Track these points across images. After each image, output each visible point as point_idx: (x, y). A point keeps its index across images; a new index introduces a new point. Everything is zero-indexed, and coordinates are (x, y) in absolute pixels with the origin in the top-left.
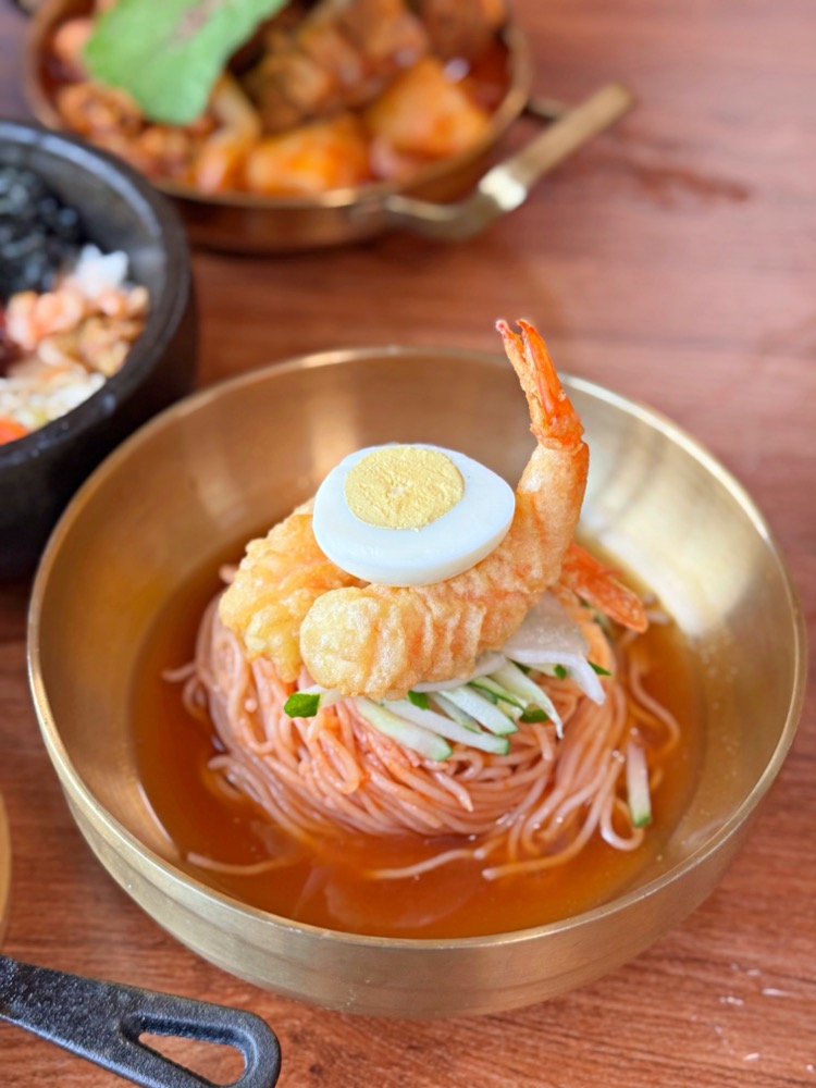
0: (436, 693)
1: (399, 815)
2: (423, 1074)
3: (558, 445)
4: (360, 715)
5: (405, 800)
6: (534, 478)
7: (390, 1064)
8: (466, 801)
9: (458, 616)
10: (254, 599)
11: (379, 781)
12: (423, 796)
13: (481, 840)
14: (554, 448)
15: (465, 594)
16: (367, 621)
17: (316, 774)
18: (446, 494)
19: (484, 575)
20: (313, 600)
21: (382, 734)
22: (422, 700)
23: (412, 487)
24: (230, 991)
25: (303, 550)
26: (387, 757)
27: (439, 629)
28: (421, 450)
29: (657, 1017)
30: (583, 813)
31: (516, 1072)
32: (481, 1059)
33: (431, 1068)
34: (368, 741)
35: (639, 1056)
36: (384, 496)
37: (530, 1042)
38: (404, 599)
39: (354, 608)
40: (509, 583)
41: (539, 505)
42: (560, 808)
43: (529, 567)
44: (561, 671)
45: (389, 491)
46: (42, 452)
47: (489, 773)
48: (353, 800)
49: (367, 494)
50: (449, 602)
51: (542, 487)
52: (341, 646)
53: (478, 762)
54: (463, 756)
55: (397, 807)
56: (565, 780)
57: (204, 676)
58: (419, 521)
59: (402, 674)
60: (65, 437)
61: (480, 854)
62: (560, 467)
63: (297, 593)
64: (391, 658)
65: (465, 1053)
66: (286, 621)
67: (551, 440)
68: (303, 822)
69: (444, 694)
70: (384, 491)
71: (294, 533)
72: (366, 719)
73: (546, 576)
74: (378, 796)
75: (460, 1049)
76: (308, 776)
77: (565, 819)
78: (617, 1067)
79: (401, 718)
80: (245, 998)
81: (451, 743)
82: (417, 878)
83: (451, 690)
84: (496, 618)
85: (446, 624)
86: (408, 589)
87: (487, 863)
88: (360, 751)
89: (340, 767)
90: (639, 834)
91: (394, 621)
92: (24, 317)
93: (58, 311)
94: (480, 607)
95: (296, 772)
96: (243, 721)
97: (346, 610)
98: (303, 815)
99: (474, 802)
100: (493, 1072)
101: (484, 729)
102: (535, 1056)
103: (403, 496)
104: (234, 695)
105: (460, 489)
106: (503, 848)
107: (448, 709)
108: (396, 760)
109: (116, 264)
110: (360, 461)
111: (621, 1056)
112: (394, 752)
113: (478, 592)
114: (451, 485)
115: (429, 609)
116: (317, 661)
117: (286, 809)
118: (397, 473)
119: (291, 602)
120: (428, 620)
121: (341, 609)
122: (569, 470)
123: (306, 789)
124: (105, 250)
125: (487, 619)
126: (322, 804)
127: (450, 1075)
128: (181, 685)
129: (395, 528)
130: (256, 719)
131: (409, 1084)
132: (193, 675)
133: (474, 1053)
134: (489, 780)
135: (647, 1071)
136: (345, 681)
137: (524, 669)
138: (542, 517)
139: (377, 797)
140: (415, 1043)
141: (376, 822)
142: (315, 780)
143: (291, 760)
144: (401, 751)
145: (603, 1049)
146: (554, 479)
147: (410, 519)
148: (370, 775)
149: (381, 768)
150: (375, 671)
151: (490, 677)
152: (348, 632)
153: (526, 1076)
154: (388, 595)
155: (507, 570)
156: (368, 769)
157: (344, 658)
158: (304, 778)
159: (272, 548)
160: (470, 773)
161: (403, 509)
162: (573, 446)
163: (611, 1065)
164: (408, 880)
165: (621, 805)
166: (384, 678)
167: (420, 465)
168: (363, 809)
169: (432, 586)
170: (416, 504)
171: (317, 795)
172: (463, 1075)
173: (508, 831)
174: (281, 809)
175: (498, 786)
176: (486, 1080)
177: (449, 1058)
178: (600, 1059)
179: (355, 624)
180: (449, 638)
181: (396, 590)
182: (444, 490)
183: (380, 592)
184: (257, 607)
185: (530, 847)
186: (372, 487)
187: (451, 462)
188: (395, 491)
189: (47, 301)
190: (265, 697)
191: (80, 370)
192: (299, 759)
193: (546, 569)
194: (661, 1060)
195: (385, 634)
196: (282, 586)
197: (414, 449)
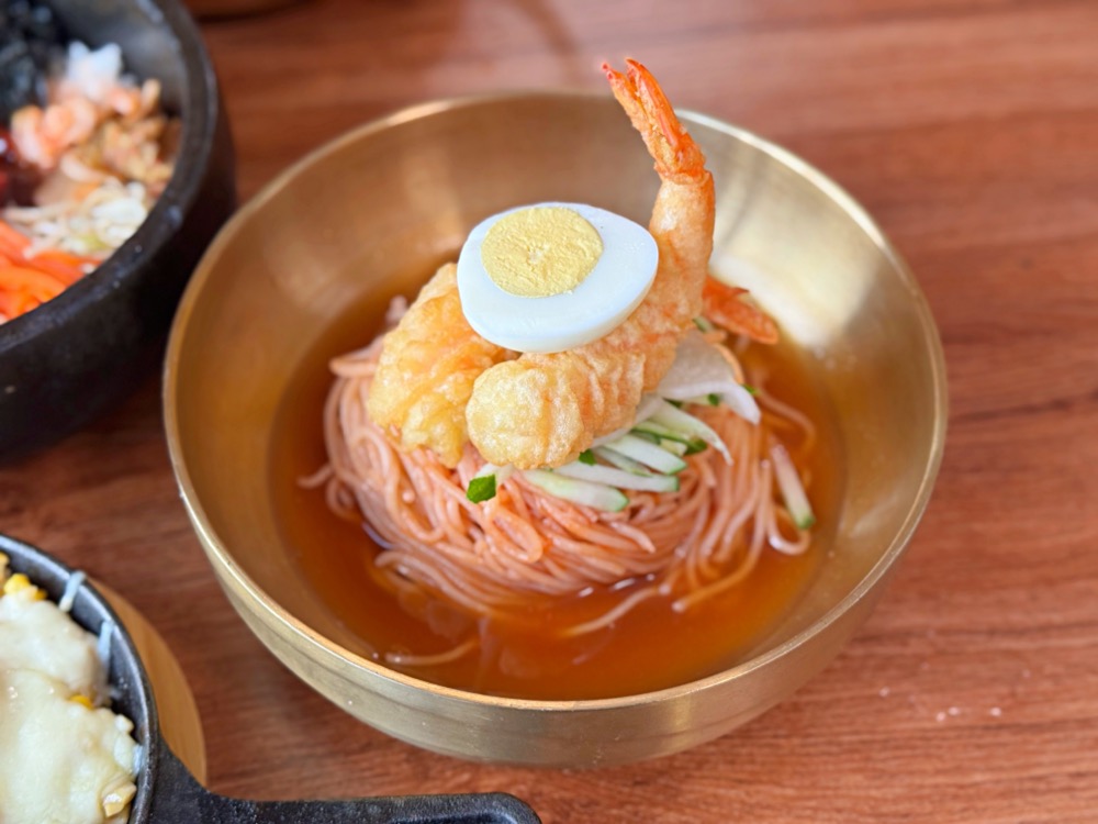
0: (602, 447)
1: (584, 571)
2: (653, 804)
3: (689, 179)
4: (530, 484)
5: (590, 556)
6: (667, 216)
7: (621, 805)
8: (646, 543)
9: (620, 369)
10: (408, 393)
11: (562, 543)
12: (605, 548)
13: (660, 576)
14: (684, 183)
15: (620, 345)
16: (537, 394)
17: (494, 550)
18: (585, 249)
19: (636, 322)
20: (471, 383)
21: (556, 498)
22: (589, 457)
23: (551, 249)
24: (449, 774)
25: (446, 333)
26: (566, 519)
27: (604, 384)
28: (546, 209)
29: (852, 699)
30: (749, 527)
31: (741, 782)
32: (703, 778)
33: (660, 798)
34: (542, 508)
35: (846, 739)
36: (525, 265)
37: (744, 751)
38: (564, 364)
39: (522, 383)
40: (660, 326)
41: (677, 243)
42: (727, 528)
43: (675, 306)
44: (714, 399)
45: (528, 258)
46: (122, 282)
47: (661, 510)
48: (539, 567)
49: (508, 266)
50: (608, 357)
51: (678, 224)
52: (516, 423)
53: (649, 503)
54: (634, 502)
55: (581, 563)
56: (726, 501)
57: (347, 476)
58: (569, 283)
59: (579, 437)
60: (141, 260)
61: (665, 589)
62: (692, 201)
63: (451, 378)
64: (567, 425)
65: (688, 776)
66: (447, 409)
67: (681, 175)
68: (488, 599)
69: (609, 446)
70: (524, 260)
71: (431, 318)
72: (538, 487)
73: (692, 311)
74: (562, 558)
75: (682, 774)
76: (486, 554)
77: (734, 538)
78: (829, 754)
79: (571, 478)
80: (465, 777)
81: (623, 491)
82: (612, 626)
83: (617, 441)
84: (654, 362)
85: (610, 379)
86: (565, 353)
87: (673, 598)
88: (536, 519)
89: (519, 538)
90: (805, 537)
91: (563, 388)
92: (31, 136)
93: (69, 121)
94: (638, 355)
95: (473, 552)
96: (405, 514)
97: (514, 386)
98: (484, 591)
99: (653, 541)
100: (718, 786)
101: (654, 471)
102: (753, 762)
103: (544, 260)
104: (390, 489)
105: (598, 242)
106: (683, 579)
107: (614, 459)
108: (576, 521)
109: (109, 57)
110: (488, 233)
111: (830, 743)
112: (571, 513)
113: (632, 340)
114: (588, 238)
115: (591, 367)
116: (487, 442)
117: (469, 589)
118: (529, 238)
119: (446, 388)
120: (593, 379)
121: (508, 387)
122: (700, 202)
123: (486, 566)
124: (93, 45)
125: (646, 366)
126: (505, 578)
127: (680, 799)
128: (322, 489)
129: (548, 295)
130: (416, 509)
131: (644, 818)
132: (332, 476)
133: (697, 774)
134: (660, 518)
135: (856, 751)
136: (524, 456)
137: (677, 404)
138: (682, 254)
139: (560, 559)
140: (639, 779)
141: (560, 582)
142: (494, 556)
143: (465, 542)
144: (577, 509)
145: (812, 740)
146: (688, 214)
147: (560, 282)
148: (551, 540)
149: (560, 530)
150: (553, 440)
151: (650, 420)
152: (522, 407)
153: (750, 783)
154: (546, 362)
155: (655, 312)
156: (550, 535)
157: (522, 434)
158: (482, 556)
159: (412, 338)
160: (643, 515)
161: (549, 273)
162: (700, 177)
163: (824, 754)
164: (605, 629)
165: (783, 513)
166: (564, 446)
167: (549, 225)
168: (547, 572)
169: (590, 346)
170: (560, 266)
171: (500, 570)
172: (692, 797)
173: (684, 562)
174: (461, 590)
175: (668, 521)
176: (715, 796)
177: (673, 784)
178: (812, 750)
179: (526, 398)
180: (616, 391)
181: (553, 356)
182: (582, 245)
183: (537, 361)
184: (412, 401)
185: (709, 572)
186: (510, 257)
187: (579, 215)
188: (535, 257)
189: (53, 115)
190: (422, 487)
191: (113, 182)
192: (472, 540)
193: (691, 304)
194: (866, 737)
195: (557, 402)
196: (433, 374)
197: (537, 209)
